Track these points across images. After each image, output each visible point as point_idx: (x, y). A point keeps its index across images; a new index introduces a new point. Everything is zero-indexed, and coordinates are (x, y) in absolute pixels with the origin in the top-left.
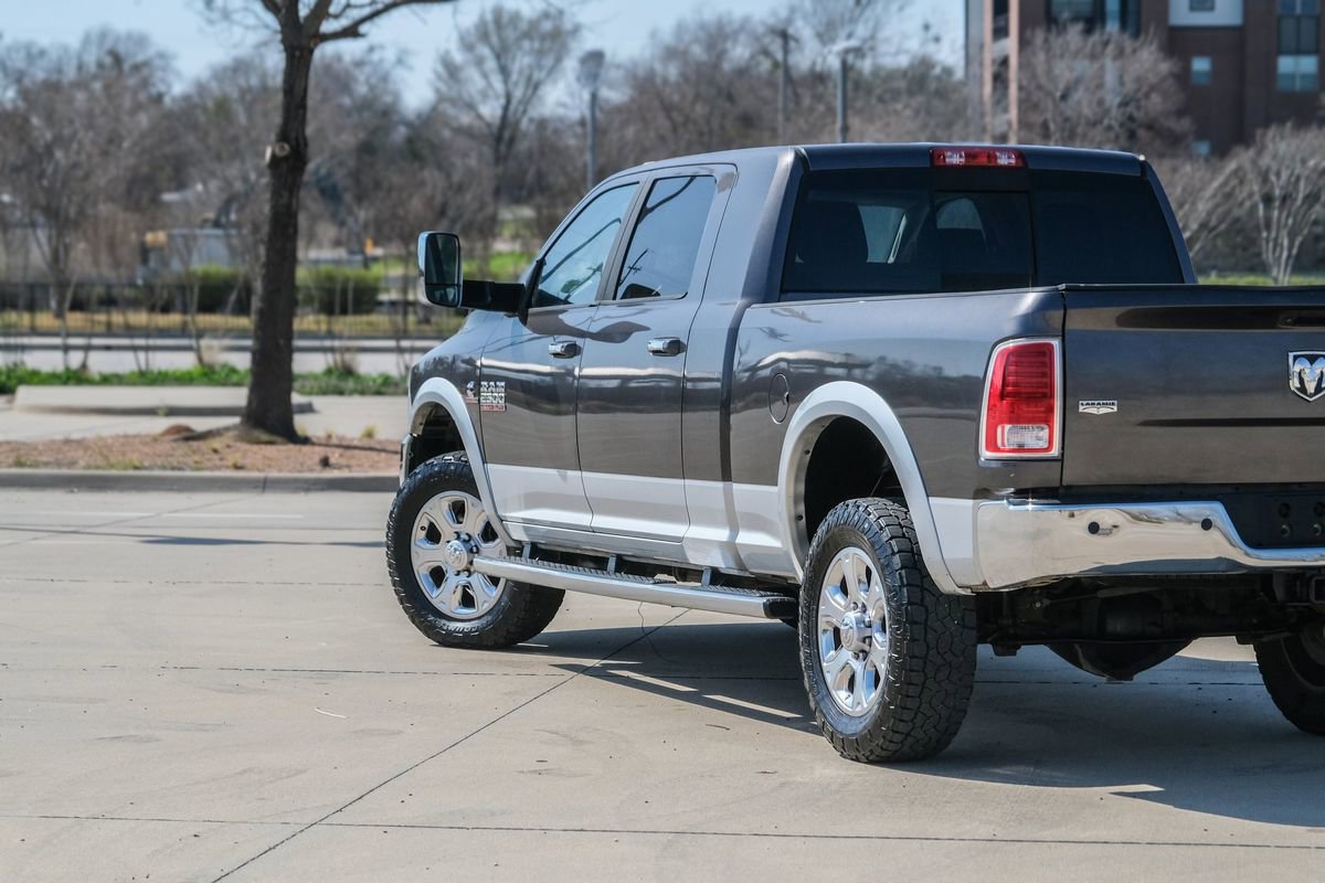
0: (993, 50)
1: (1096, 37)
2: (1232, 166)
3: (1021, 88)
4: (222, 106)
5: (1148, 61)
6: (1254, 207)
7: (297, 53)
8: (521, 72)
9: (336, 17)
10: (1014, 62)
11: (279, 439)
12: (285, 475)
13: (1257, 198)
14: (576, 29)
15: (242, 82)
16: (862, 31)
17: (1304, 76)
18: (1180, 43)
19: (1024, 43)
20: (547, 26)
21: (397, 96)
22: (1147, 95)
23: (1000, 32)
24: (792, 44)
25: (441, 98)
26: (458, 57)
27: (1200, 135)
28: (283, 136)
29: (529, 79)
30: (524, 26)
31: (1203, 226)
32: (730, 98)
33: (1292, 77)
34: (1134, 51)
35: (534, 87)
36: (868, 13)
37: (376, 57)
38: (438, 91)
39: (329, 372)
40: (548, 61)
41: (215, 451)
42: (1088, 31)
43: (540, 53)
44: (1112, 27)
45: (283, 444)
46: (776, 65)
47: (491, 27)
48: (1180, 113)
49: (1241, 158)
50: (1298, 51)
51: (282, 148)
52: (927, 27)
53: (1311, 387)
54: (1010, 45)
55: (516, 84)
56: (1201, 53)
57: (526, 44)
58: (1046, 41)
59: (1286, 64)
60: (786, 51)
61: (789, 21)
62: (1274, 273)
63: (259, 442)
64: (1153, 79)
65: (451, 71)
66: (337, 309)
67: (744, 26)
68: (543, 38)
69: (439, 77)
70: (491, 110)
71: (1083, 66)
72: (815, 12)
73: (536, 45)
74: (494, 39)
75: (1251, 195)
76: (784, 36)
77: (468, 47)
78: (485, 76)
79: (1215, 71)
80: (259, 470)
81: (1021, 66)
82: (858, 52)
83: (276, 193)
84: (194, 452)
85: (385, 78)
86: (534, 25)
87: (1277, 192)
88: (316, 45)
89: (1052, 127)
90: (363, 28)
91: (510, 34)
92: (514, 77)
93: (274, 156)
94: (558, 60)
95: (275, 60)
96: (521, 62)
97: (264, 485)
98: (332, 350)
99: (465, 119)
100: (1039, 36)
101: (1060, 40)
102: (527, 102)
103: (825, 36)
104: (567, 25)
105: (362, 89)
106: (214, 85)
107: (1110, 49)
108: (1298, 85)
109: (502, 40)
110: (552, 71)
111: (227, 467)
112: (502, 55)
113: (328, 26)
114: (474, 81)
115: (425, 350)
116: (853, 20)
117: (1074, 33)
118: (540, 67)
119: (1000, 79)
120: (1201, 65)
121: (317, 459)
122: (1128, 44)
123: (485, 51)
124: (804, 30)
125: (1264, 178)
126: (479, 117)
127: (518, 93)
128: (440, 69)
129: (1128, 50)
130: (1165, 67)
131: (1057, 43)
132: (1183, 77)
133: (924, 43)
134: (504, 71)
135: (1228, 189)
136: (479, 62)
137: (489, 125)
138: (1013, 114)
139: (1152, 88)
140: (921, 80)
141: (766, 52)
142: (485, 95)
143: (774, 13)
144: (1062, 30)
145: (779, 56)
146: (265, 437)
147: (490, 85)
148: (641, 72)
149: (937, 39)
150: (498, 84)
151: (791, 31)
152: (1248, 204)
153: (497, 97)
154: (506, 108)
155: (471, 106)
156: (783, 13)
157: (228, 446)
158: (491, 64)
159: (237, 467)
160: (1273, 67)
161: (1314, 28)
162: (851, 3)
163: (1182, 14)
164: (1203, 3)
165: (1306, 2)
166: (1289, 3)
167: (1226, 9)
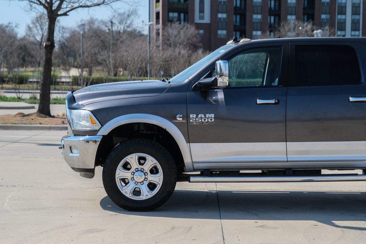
0: (155, 27)
1: (181, 25)
3: (163, 35)
5: (192, 30)
7: (52, 19)
10: (161, 31)
11: (47, 116)
12: (53, 126)
16: (129, 22)
17: (224, 35)
18: (199, 26)
21: (16, 34)
22: (193, 38)
23: (158, 22)
24: (113, 25)
26: (31, 26)
32: (99, 36)
33: (221, 35)
34: (190, 28)
36: (130, 18)
37: (11, 25)
38: (26, 33)
41: (32, 119)
42: (179, 23)
44: (183, 22)
48: (200, 42)
50: (222, 29)
51: (48, 43)
52: (143, 22)
54: (160, 26)
55: (45, 32)
56: (202, 29)
58: (171, 25)
59: (220, 32)
60: (112, 26)
61: (113, 19)
62: (233, 78)
63: (42, 117)
64: (194, 34)
65: (30, 29)
69: (27, 30)
70: (38, 38)
72: (118, 18)
76: (112, 22)
77: (33, 23)
78: (37, 30)
79: (205, 33)
80: (46, 124)
82: (128, 27)
83: (46, 55)
84: (28, 120)
85: (13, 30)
88: (57, 17)
89: (172, 44)
90: (68, 14)
93: (46, 45)
96: (46, 27)
97: (50, 128)
98: (31, 93)
99: (33, 40)
103: (121, 22)
105: (8, 33)
107: (185, 27)
108: (222, 37)
111: (38, 124)
112: (41, 25)
113: (59, 13)
114: (35, 31)
116: (127, 19)
119: (158, 34)
120: (201, 32)
121: (61, 122)
123: (37, 24)
124: (116, 21)
126: (36, 39)
128: (27, 28)
129: (189, 28)
130: (196, 32)
131: (173, 25)
134: (42, 29)
136: (36, 27)
137: (38, 41)
138: (161, 41)
139: (194, 36)
141: (107, 26)
142: (37, 34)
143: (109, 17)
144: (174, 23)
145: (110, 28)
146: (44, 116)
147: (38, 32)
148: (73, 30)
150: (40, 32)
151: (113, 21)
153: (40, 35)
155: (34, 36)
156: (111, 17)
157: (35, 118)
158: (39, 27)
159: (40, 124)
160: (217, 33)
161: (226, 24)
162: (126, 16)
163: (197, 20)
164: (202, 18)
165: (224, 19)
166: (220, 19)
167: (207, 19)
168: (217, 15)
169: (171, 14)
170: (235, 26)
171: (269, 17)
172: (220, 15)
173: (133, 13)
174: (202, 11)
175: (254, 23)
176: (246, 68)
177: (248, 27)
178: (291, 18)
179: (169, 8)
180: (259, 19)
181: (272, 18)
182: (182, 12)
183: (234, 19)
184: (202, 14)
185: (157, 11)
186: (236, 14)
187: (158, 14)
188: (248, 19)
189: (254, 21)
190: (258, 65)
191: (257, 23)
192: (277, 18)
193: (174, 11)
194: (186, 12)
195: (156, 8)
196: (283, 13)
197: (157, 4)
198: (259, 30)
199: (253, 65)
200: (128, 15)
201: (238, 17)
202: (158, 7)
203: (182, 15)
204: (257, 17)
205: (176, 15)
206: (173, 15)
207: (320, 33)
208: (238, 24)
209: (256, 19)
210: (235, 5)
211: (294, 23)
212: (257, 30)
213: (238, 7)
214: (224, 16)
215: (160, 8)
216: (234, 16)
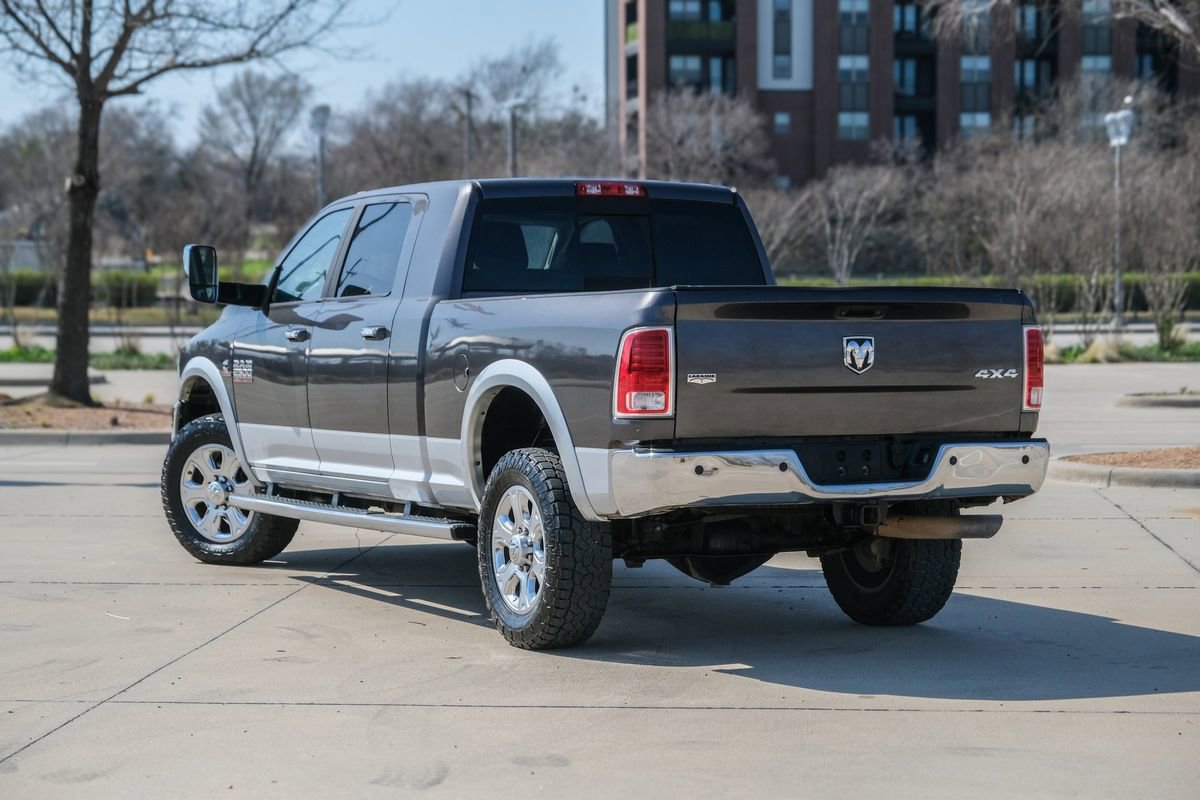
0: (626, 107)
1: (703, 98)
2: (805, 195)
3: (648, 136)
4: (33, 145)
5: (743, 115)
6: (822, 227)
7: (90, 106)
8: (266, 121)
9: (120, 78)
10: (642, 116)
11: (78, 404)
12: (84, 432)
13: (825, 219)
14: (309, 89)
15: (48, 127)
16: (527, 91)
17: (859, 129)
18: (767, 103)
19: (650, 101)
20: (286, 86)
21: (170, 139)
22: (742, 142)
23: (632, 93)
24: (474, 101)
25: (205, 141)
26: (218, 109)
27: (782, 172)
28: (80, 170)
29: (273, 126)
30: (268, 86)
31: (784, 240)
32: (428, 142)
33: (849, 129)
34: (732, 108)
35: (277, 132)
36: (532, 78)
37: (153, 108)
38: (202, 135)
39: (118, 352)
40: (288, 113)
41: (28, 414)
42: (698, 93)
43: (281, 107)
44: (716, 90)
45: (81, 407)
46: (462, 117)
47: (243, 88)
48: (767, 155)
49: (816, 190)
50: (854, 109)
51: (79, 179)
52: (576, 89)
53: (860, 363)
54: (640, 103)
55: (263, 131)
56: (783, 110)
57: (270, 100)
58: (666, 100)
59: (845, 119)
60: (470, 105)
61: (472, 84)
62: (838, 275)
63: (62, 406)
64: (746, 129)
65: (212, 120)
66: (124, 302)
67: (438, 87)
68: (283, 95)
69: (203, 125)
70: (243, 151)
71: (695, 120)
72: (491, 78)
73: (278, 100)
74: (245, 96)
75: (820, 217)
76: (468, 95)
77: (224, 101)
78: (239, 124)
79: (793, 123)
80: (63, 428)
81: (649, 119)
82: (525, 107)
83: (74, 215)
84: (12, 414)
85: (160, 125)
86: (276, 85)
87: (841, 216)
88: (105, 99)
89: (672, 165)
90: (142, 87)
91: (257, 92)
92: (261, 124)
93: (73, 186)
94: (296, 112)
95: (73, 111)
96: (267, 113)
97: (67, 440)
98: (120, 335)
99: (224, 157)
100: (661, 97)
101: (677, 100)
102: (271, 144)
103: (500, 94)
104: (301, 86)
105: (143, 134)
106: (27, 130)
107: (715, 106)
108: (854, 135)
109: (252, 96)
110: (291, 120)
111: (38, 426)
112: (252, 107)
113: (113, 86)
114: (230, 128)
115: (191, 335)
116: (520, 83)
117: (687, 95)
118: (281, 117)
119: (632, 129)
120: (782, 119)
121: (108, 419)
122: (727, 103)
123: (238, 105)
124: (483, 90)
125: (831, 205)
126: (235, 156)
127: (265, 137)
128: (204, 118)
129: (727, 107)
130: (755, 120)
131: (674, 101)
132: (769, 128)
133: (575, 100)
134: (254, 120)
135: (802, 213)
136: (234, 113)
137: (242, 162)
138: (642, 155)
139: (747, 136)
140: (572, 129)
141: (454, 107)
142: (239, 139)
143: (460, 77)
144: (679, 93)
145: (465, 111)
146: (67, 402)
147: (242, 131)
148: (359, 122)
149: (584, 99)
150: (248, 130)
151: (473, 91)
152: (818, 225)
153: (248, 140)
154: (255, 149)
155: (228, 147)
156: (467, 78)
157: (39, 410)
158: (243, 115)
159: (45, 426)
160: (834, 122)
161: (864, 93)
162: (518, 70)
163: (767, 81)
164: (783, 72)
165: (860, 73)
166: (847, 73)
167: (800, 78)
168: (834, 63)
169: (677, 63)
170: (898, 97)
171: (1017, 66)
172: (845, 63)
173: (540, 61)
174: (782, 47)
175: (963, 85)
176: (929, 240)
177: (943, 99)
178: (1094, 66)
179: (671, 38)
180: (981, 72)
181: (1030, 69)
182: (716, 54)
183: (896, 75)
184: (782, 59)
185: (631, 53)
186: (901, 56)
187: (632, 62)
188: (942, 70)
189: (964, 78)
190: (974, 228)
191: (975, 85)
192: (1045, 67)
193: (685, 51)
194: (728, 54)
195: (626, 40)
196: (1065, 50)
197: (631, 29)
198: (982, 110)
199: (953, 228)
200: (524, 70)
201: (910, 67)
202: (635, 37)
203: (716, 65)
204: (976, 65)
205: (693, 64)
206: (685, 63)
207: (1125, 119)
208: (910, 90)
209: (972, 72)
210: (897, 26)
211: (1093, 84)
212: (974, 110)
213: (909, 33)
214: (861, 63)
215: (638, 44)
216: (896, 65)
